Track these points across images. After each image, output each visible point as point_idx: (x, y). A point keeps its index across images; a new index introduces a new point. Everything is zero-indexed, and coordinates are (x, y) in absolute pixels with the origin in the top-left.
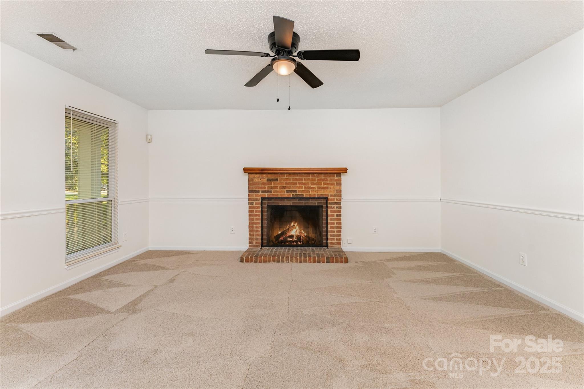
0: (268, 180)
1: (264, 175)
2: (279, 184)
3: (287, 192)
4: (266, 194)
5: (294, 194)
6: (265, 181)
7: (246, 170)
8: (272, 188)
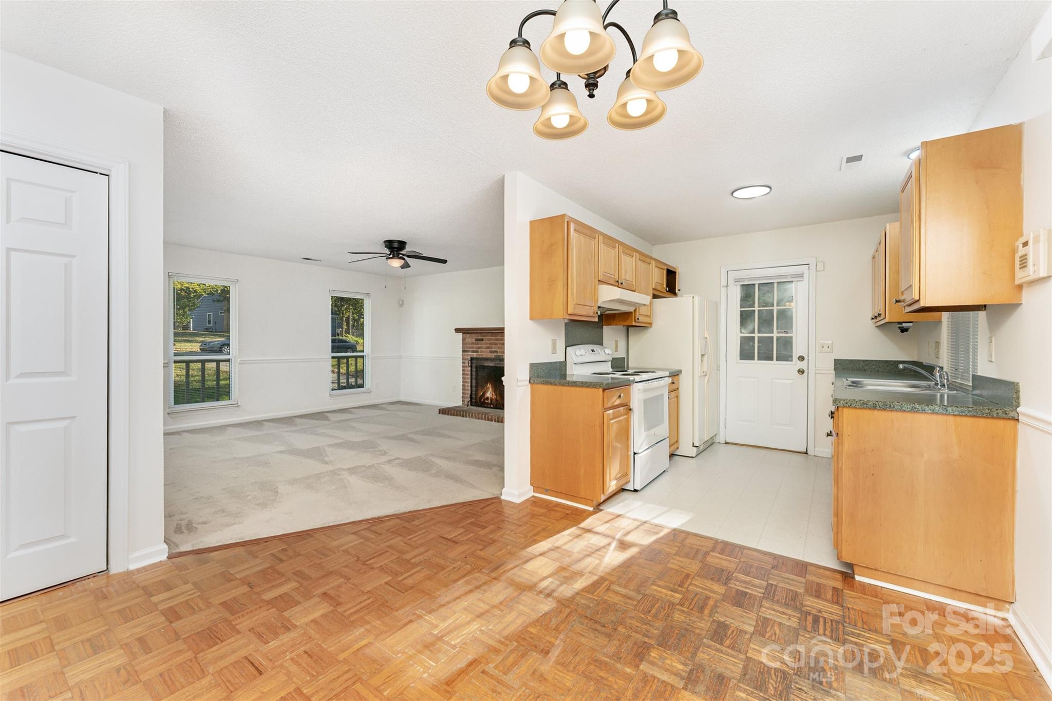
0: (477, 340)
1: (473, 335)
2: (483, 344)
3: (491, 352)
4: (475, 354)
5: (496, 354)
6: (473, 340)
7: (458, 330)
8: (479, 348)
